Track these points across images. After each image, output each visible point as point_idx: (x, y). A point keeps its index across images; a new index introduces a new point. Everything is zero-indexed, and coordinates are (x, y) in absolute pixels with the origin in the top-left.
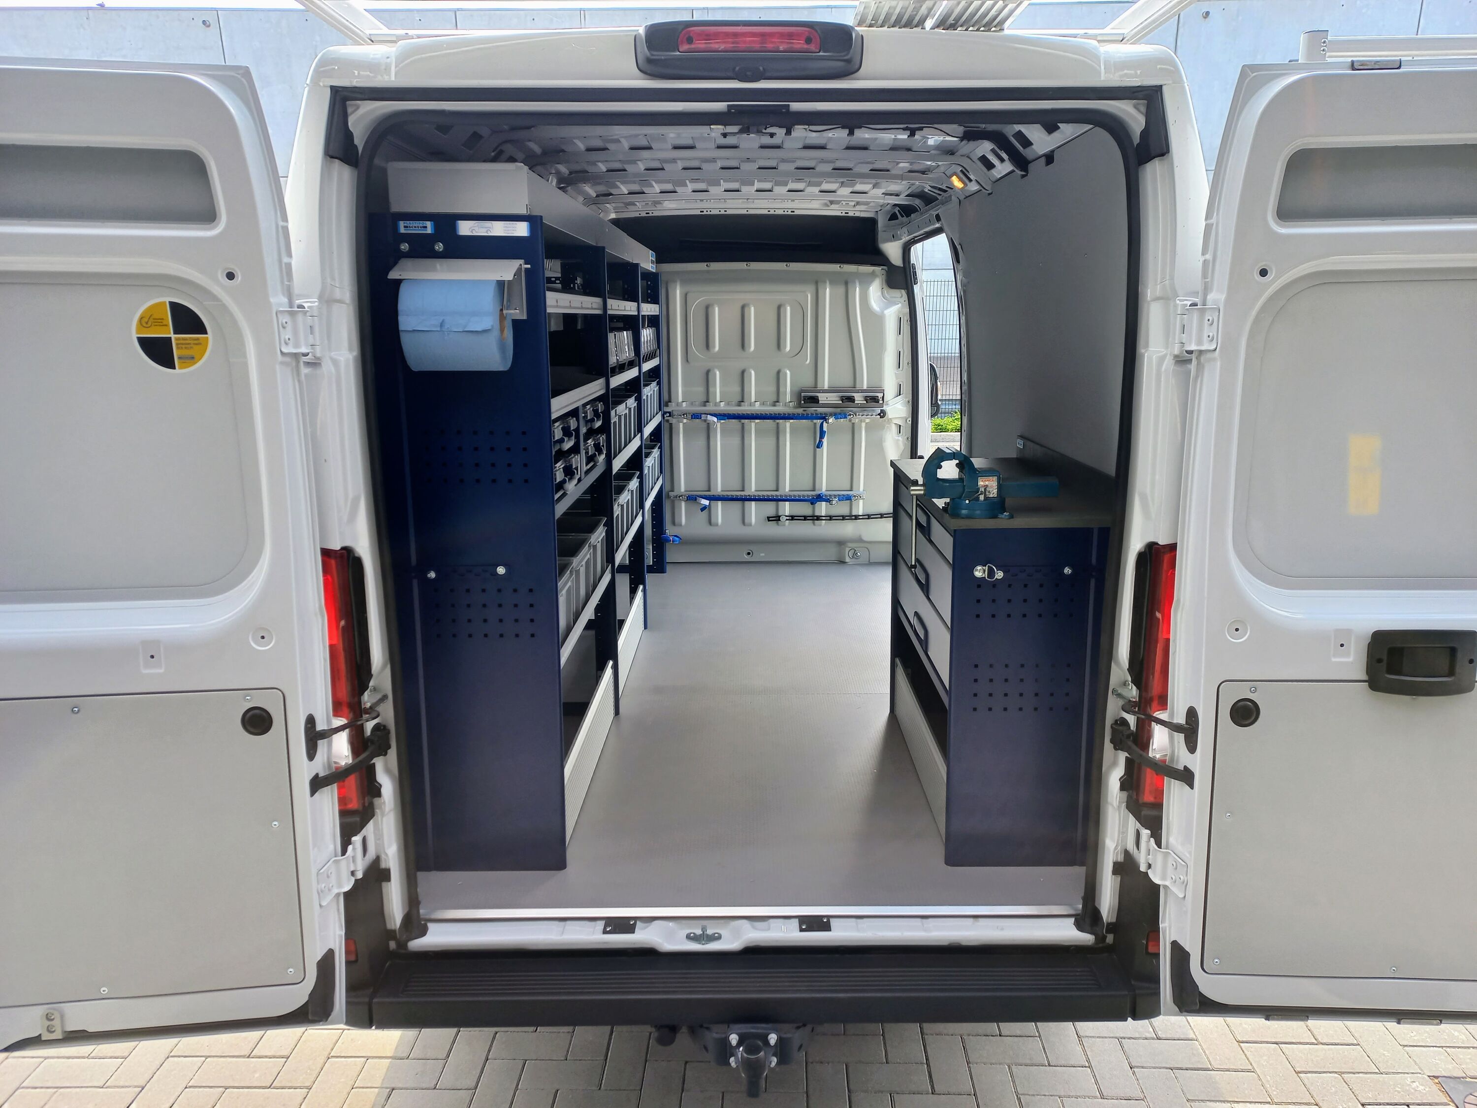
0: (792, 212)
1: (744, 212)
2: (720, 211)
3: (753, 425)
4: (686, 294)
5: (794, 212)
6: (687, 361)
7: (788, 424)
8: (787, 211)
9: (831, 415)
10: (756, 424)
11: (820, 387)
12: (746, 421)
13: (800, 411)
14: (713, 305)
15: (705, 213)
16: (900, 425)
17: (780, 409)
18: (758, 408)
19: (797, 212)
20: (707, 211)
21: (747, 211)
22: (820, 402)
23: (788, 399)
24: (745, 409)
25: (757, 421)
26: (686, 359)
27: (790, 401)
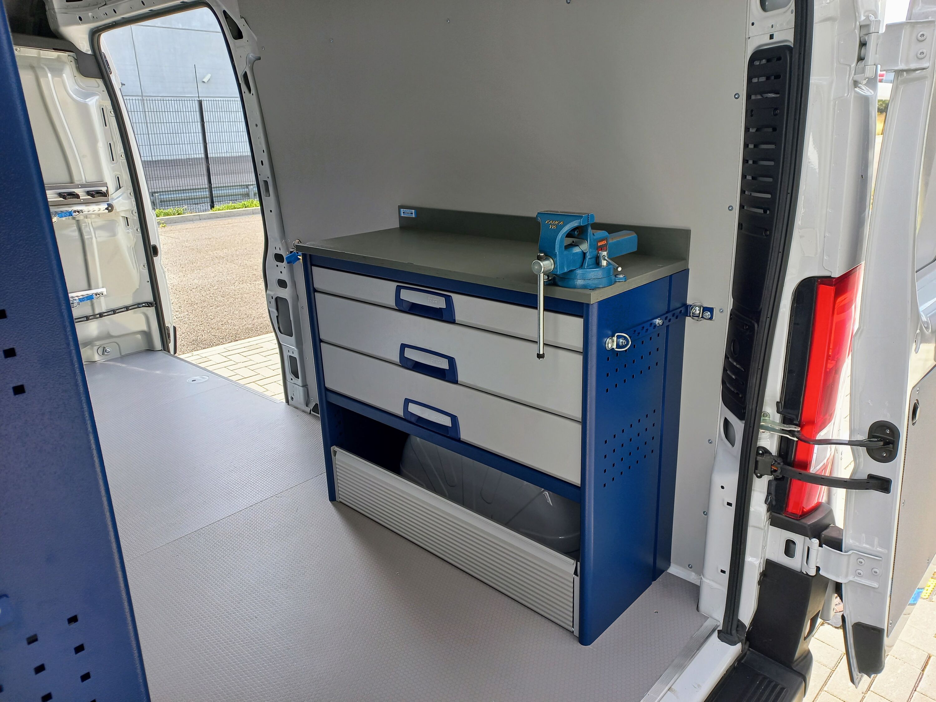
16: (127, 218)
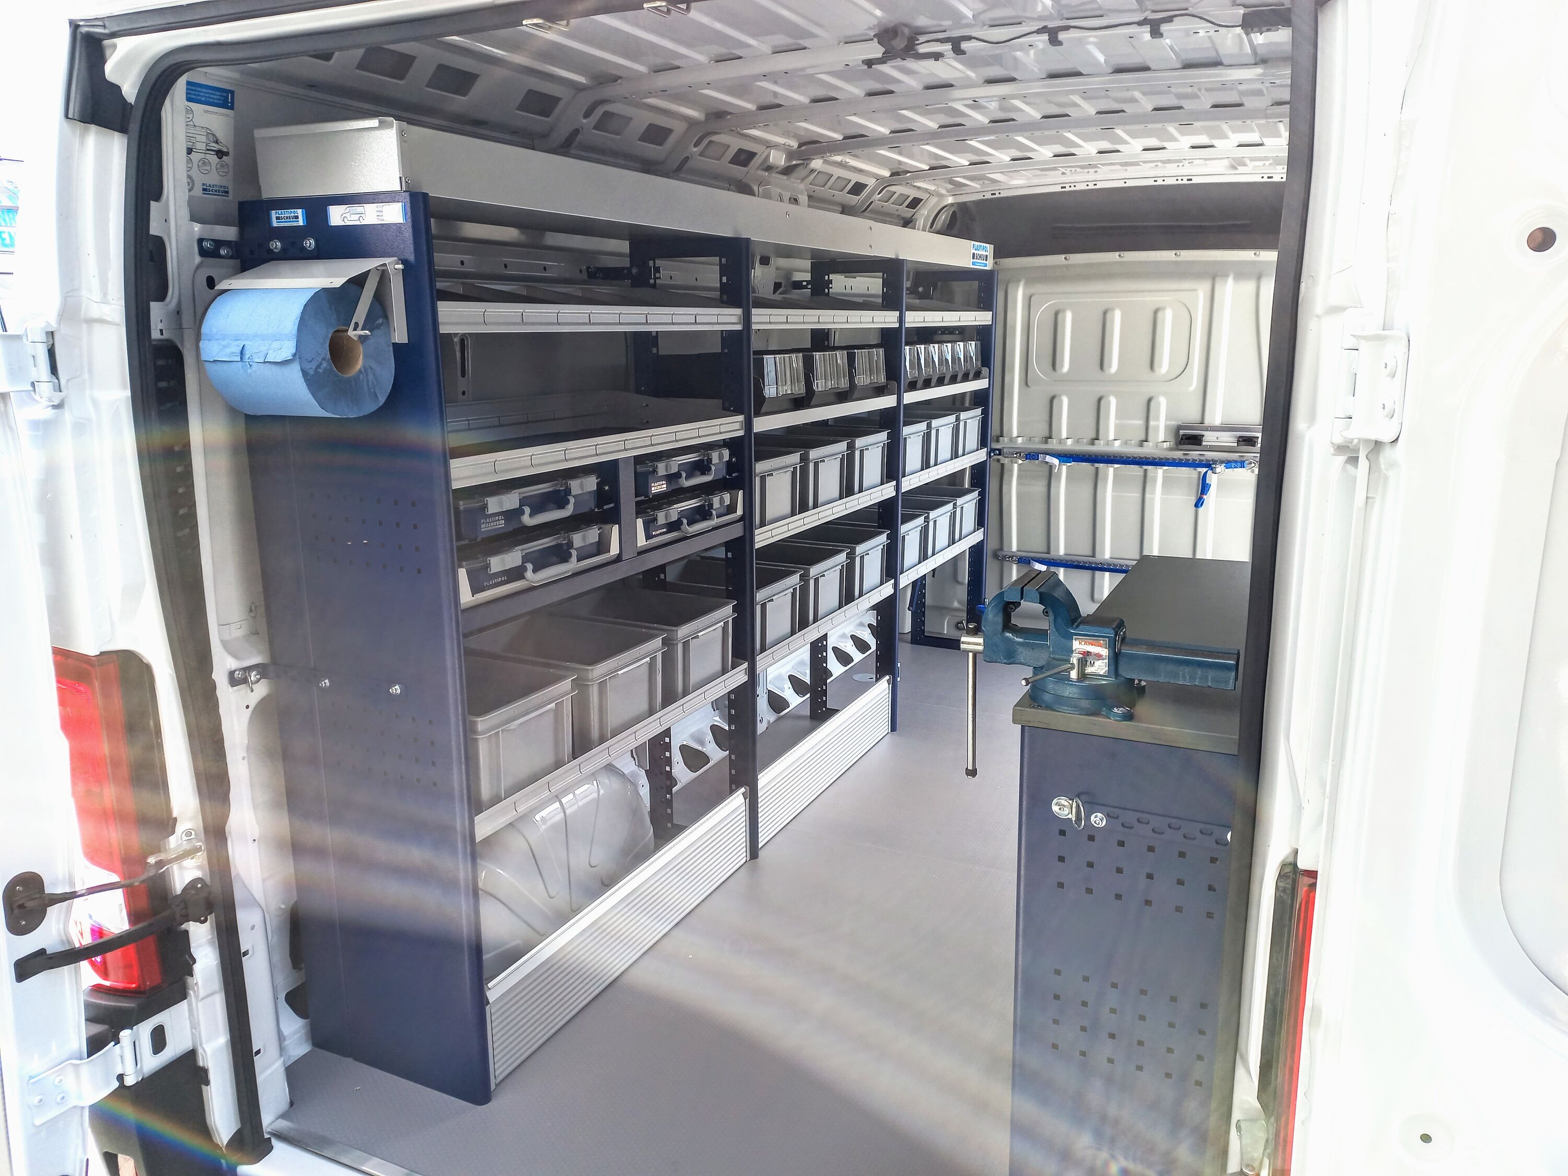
0: (1188, 180)
1: (1120, 184)
2: (1088, 185)
3: (1110, 471)
4: (1031, 297)
5: (1191, 180)
6: (1027, 384)
7: (1160, 471)
8: (1182, 180)
9: (1222, 462)
10: (1115, 469)
11: (1208, 422)
12: (1101, 465)
13: (1178, 455)
14: (1064, 311)
15: (1068, 189)
17: (1148, 450)
18: (1117, 447)
19: (1196, 180)
20: (1070, 187)
21: (1125, 183)
22: (1204, 443)
23: (1161, 437)
24: (1100, 447)
25: (1116, 466)
26: (1025, 382)
27: (1163, 440)
